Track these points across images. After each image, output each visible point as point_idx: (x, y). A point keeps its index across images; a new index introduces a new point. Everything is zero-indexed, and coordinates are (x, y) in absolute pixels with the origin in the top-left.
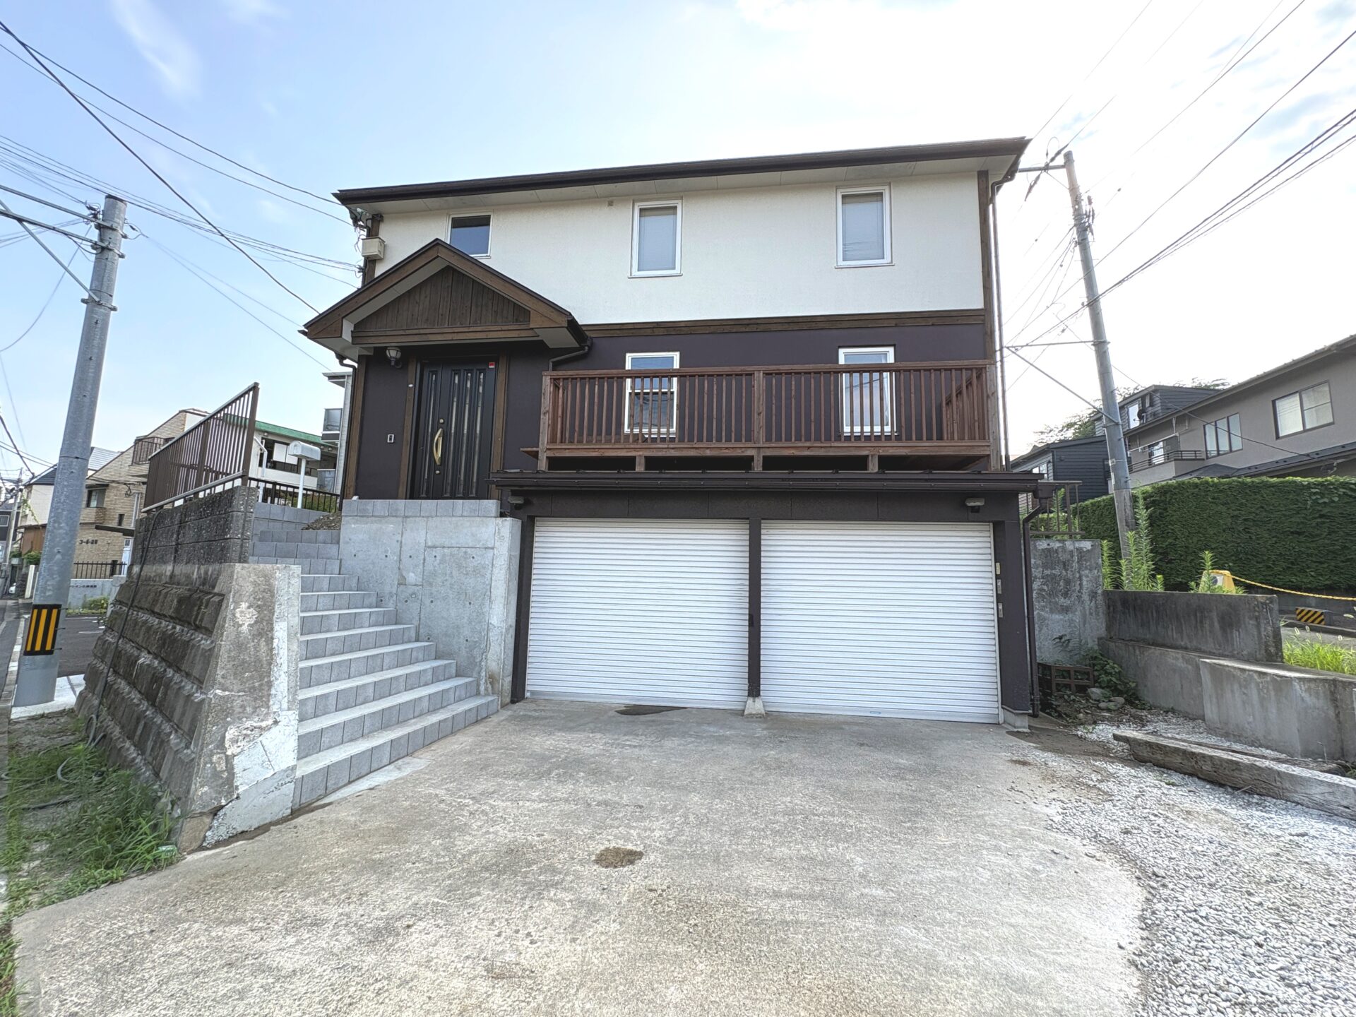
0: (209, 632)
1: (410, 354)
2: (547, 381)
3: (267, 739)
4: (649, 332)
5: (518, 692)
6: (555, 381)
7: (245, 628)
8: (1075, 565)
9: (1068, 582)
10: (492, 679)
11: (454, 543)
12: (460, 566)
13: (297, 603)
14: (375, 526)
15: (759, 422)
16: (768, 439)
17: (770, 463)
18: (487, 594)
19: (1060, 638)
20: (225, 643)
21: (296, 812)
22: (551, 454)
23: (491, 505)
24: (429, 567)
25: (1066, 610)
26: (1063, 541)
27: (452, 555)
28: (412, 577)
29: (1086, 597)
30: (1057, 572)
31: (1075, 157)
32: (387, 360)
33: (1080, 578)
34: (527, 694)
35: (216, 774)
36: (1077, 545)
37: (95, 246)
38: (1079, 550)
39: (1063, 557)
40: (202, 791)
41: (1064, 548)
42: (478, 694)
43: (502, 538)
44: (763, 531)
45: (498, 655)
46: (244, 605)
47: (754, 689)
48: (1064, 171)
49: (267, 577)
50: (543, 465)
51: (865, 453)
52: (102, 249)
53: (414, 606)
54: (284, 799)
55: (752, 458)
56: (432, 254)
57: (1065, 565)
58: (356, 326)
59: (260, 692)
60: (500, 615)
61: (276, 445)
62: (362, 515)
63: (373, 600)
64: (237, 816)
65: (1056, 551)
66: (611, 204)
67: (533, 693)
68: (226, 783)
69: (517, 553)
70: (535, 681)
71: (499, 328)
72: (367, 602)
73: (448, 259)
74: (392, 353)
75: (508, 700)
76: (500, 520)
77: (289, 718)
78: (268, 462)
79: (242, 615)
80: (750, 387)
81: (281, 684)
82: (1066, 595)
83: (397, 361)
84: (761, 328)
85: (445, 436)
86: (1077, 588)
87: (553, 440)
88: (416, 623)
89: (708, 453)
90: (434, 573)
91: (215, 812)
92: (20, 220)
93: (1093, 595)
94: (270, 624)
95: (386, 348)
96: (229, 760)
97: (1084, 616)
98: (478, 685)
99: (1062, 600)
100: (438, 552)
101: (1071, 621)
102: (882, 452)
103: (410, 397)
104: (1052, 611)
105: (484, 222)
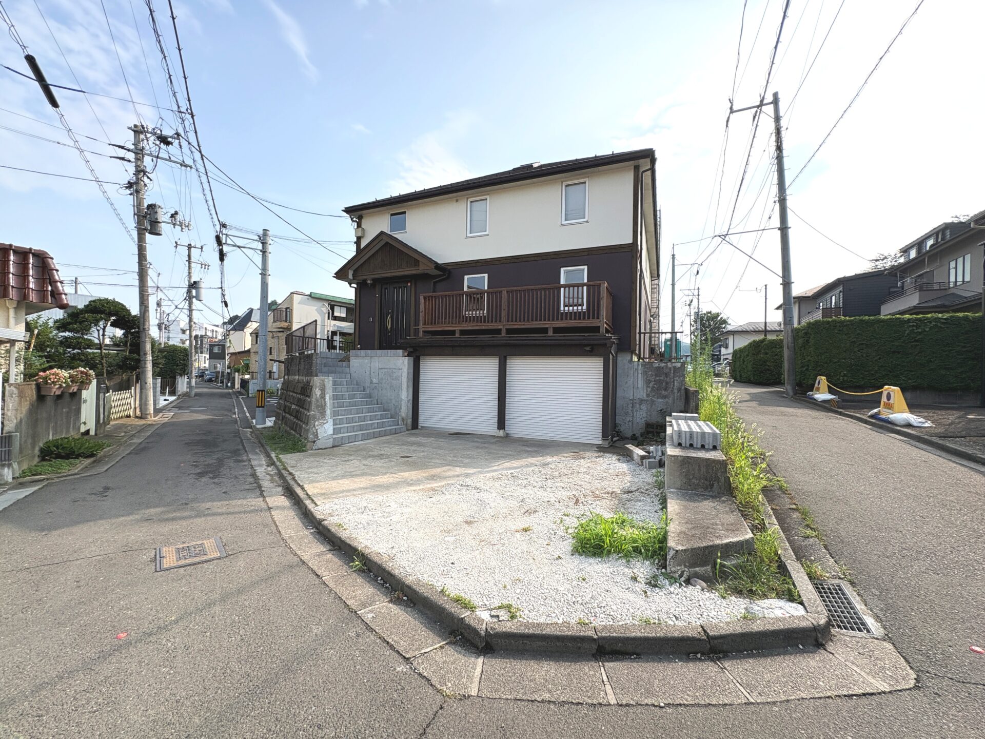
0: (309, 397)
1: (375, 281)
2: (422, 298)
3: (325, 426)
4: (474, 265)
5: (415, 424)
6: (425, 298)
7: (318, 396)
8: (672, 375)
9: (667, 383)
10: (403, 419)
11: (388, 367)
12: (390, 376)
13: (331, 389)
14: (361, 361)
15: (504, 313)
16: (508, 321)
17: (509, 331)
18: (400, 387)
19: (661, 410)
20: (313, 400)
21: (333, 447)
22: (423, 329)
23: (400, 352)
24: (380, 377)
25: (665, 397)
26: (666, 363)
27: (388, 372)
28: (374, 381)
29: (676, 391)
30: (662, 378)
32: (367, 284)
33: (674, 382)
34: (419, 427)
35: (314, 433)
36: (673, 365)
37: (261, 251)
38: (675, 367)
39: (666, 371)
40: (311, 436)
41: (667, 366)
42: (398, 425)
43: (405, 365)
44: (508, 361)
45: (405, 410)
46: (317, 389)
47: (500, 426)
49: (323, 381)
50: (421, 334)
51: (547, 326)
52: (264, 252)
53: (376, 391)
54: (330, 443)
55: (501, 329)
56: (380, 238)
57: (667, 375)
58: (354, 271)
59: (323, 414)
60: (405, 395)
61: (335, 307)
62: (357, 356)
63: (362, 389)
64: (319, 444)
65: (663, 368)
66: (457, 201)
67: (422, 427)
68: (316, 436)
69: (412, 371)
70: (422, 422)
71: (409, 269)
72: (360, 390)
73: (386, 240)
74: (369, 282)
75: (410, 428)
76: (404, 358)
77: (331, 422)
78: (332, 316)
79: (317, 392)
80: (501, 297)
81: (328, 412)
82: (665, 390)
83: (371, 285)
84: (524, 260)
85: (392, 318)
86: (672, 386)
87: (424, 324)
88: (377, 398)
89: (484, 328)
90: (382, 379)
91: (314, 442)
92: (239, 247)
93: (679, 390)
94: (325, 395)
95: (366, 280)
96: (317, 430)
97: (674, 400)
98: (398, 421)
99: (663, 392)
100: (383, 371)
101: (667, 402)
102: (554, 326)
103: (377, 301)
104: (658, 398)
105: (404, 213)
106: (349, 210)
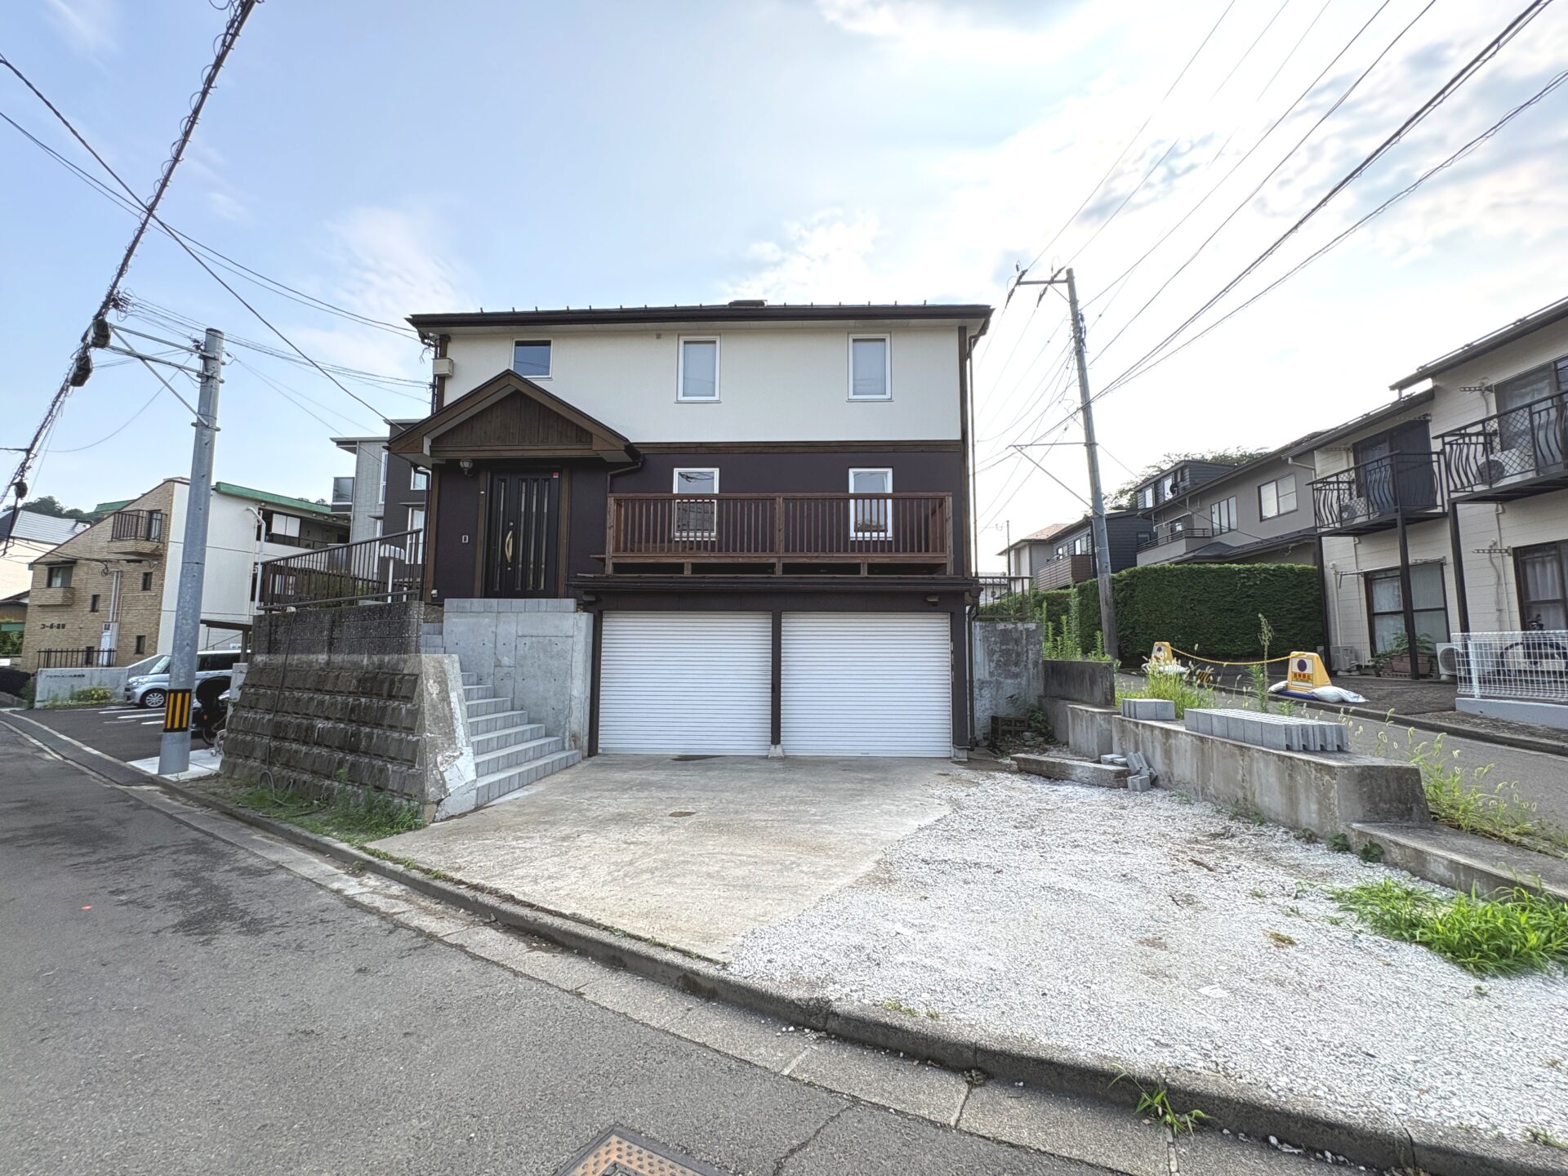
0: (408, 699)
1: (479, 465)
2: (611, 501)
3: (458, 762)
4: (693, 450)
5: (592, 750)
6: (618, 503)
7: (434, 696)
8: (1024, 642)
9: (1018, 655)
10: (575, 738)
11: (540, 632)
12: (545, 651)
13: (460, 680)
14: (473, 620)
15: (780, 537)
16: (787, 550)
17: (788, 568)
18: (569, 673)
19: (1011, 697)
20: (426, 706)
21: (477, 808)
22: (615, 560)
23: (570, 603)
24: (520, 653)
25: (1016, 676)
26: (1015, 623)
27: (539, 642)
28: (506, 661)
29: (1030, 666)
30: (1010, 647)
31: (1075, 274)
32: (461, 470)
33: (1027, 651)
34: (600, 751)
35: (437, 781)
36: (1026, 626)
37: (200, 375)
38: (1027, 630)
39: (1015, 636)
40: (432, 791)
41: (1016, 628)
42: (564, 749)
43: (579, 629)
44: (783, 620)
45: (578, 720)
46: (431, 681)
47: (776, 738)
48: (1066, 285)
49: (441, 663)
50: (609, 570)
51: (858, 561)
52: (207, 379)
53: (509, 683)
54: (470, 801)
55: (773, 565)
56: (504, 382)
57: (1017, 642)
58: (433, 441)
59: (450, 735)
60: (579, 689)
61: (275, 516)
62: (461, 611)
63: (475, 679)
64: (450, 806)
65: (1011, 631)
66: (659, 336)
67: (604, 749)
68: (443, 786)
69: (590, 640)
70: (603, 742)
71: (565, 447)
72: (471, 681)
73: (516, 385)
74: (466, 465)
75: (586, 754)
76: (577, 615)
77: (468, 751)
78: (267, 534)
79: (432, 688)
80: (773, 509)
81: (460, 731)
82: (1016, 665)
83: (470, 470)
84: (786, 450)
85: (515, 538)
86: (1025, 659)
87: (617, 549)
88: (511, 696)
89: (741, 560)
90: (524, 657)
91: (438, 803)
92: (142, 358)
93: (1036, 664)
94: (447, 693)
95: (459, 461)
96: (441, 773)
97: (1028, 680)
98: (564, 743)
99: (1014, 669)
100: (528, 640)
101: (1020, 684)
102: (870, 561)
103: (482, 503)
104: (1006, 678)
105: (548, 343)
106: (418, 321)
